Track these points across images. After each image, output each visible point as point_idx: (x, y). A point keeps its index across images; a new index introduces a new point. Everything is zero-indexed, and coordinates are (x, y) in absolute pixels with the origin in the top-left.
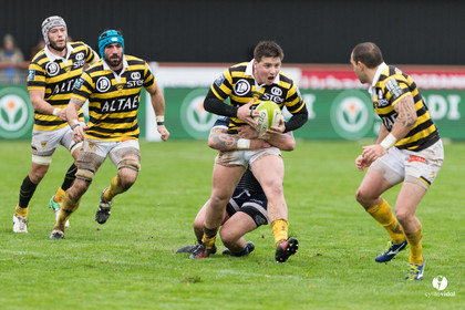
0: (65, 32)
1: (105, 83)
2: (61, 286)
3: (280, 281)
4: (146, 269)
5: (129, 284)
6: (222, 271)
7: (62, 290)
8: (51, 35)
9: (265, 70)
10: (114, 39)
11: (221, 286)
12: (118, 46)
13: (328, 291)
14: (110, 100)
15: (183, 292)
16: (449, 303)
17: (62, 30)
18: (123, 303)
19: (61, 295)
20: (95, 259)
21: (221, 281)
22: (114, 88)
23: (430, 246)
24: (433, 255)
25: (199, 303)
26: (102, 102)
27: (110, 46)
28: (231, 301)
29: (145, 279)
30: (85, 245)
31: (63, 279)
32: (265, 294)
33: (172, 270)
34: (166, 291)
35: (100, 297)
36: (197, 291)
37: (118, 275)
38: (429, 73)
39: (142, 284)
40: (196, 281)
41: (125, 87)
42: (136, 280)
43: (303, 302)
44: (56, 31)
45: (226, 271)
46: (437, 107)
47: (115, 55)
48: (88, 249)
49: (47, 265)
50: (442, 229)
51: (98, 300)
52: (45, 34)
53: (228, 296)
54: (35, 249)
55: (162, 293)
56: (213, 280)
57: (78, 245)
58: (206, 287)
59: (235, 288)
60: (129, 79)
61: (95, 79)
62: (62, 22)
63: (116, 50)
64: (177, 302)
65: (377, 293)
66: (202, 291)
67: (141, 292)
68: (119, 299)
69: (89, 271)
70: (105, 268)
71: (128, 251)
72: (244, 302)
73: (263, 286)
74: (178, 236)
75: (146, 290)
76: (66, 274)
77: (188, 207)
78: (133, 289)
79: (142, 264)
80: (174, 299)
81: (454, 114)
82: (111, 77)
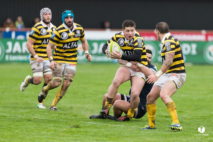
0: (51, 15)
1: (65, 35)
2: (17, 129)
3: (115, 127)
4: (55, 122)
5: (47, 128)
6: (89, 123)
7: (17, 131)
8: (44, 16)
9: (127, 33)
10: (69, 15)
11: (88, 130)
12: (71, 18)
13: (137, 132)
14: (68, 43)
15: (71, 132)
16: (191, 137)
17: (49, 14)
18: (44, 137)
19: (17, 133)
20: (32, 117)
21: (89, 127)
22: (69, 37)
23: (183, 112)
24: (184, 116)
25: (78, 137)
26: (64, 44)
27: (67, 17)
28: (93, 136)
29: (54, 126)
30: (27, 111)
31: (17, 126)
32: (108, 133)
33: (66, 122)
34: (64, 132)
35: (34, 134)
36: (78, 131)
37: (42, 124)
38: (183, 34)
39: (53, 128)
40: (77, 127)
41: (74, 37)
42: (50, 127)
43: (125, 137)
44: (47, 14)
45: (91, 123)
46: (186, 49)
47: (70, 22)
48: (28, 112)
49: (10, 119)
50: (188, 104)
51: (33, 135)
52: (41, 16)
53: (92, 134)
54: (5, 112)
55: (62, 132)
56: (85, 127)
57: (24, 111)
58: (82, 130)
59: (95, 130)
60: (76, 33)
61: (60, 34)
62: (50, 11)
63: (70, 20)
64: (69, 136)
65: (159, 133)
66: (80, 132)
67: (53, 132)
68: (42, 135)
69: (29, 123)
70: (36, 121)
71: (47, 113)
72: (99, 136)
73: (108, 129)
74: (69, 107)
75: (55, 131)
76: (19, 124)
77: (74, 93)
78: (49, 131)
79: (53, 119)
80: (67, 135)
81: (194, 52)
82: (68, 32)
